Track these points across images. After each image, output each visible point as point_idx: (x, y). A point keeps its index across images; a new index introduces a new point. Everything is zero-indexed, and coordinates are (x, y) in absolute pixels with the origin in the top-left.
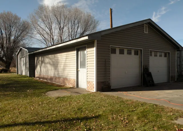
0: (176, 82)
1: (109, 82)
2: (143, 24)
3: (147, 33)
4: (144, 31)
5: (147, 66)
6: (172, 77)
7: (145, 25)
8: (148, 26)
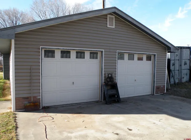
0: (164, 94)
1: (39, 97)
2: (106, 15)
3: (114, 27)
4: (108, 25)
5: (111, 75)
6: (158, 88)
7: (109, 16)
8: (116, 17)
